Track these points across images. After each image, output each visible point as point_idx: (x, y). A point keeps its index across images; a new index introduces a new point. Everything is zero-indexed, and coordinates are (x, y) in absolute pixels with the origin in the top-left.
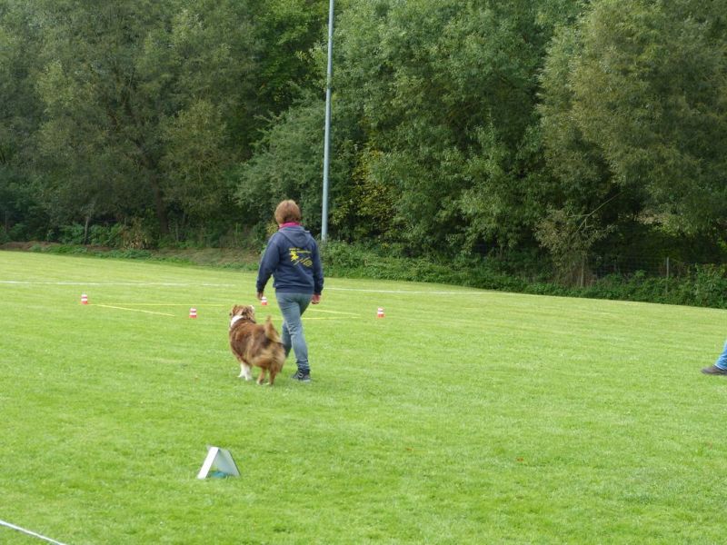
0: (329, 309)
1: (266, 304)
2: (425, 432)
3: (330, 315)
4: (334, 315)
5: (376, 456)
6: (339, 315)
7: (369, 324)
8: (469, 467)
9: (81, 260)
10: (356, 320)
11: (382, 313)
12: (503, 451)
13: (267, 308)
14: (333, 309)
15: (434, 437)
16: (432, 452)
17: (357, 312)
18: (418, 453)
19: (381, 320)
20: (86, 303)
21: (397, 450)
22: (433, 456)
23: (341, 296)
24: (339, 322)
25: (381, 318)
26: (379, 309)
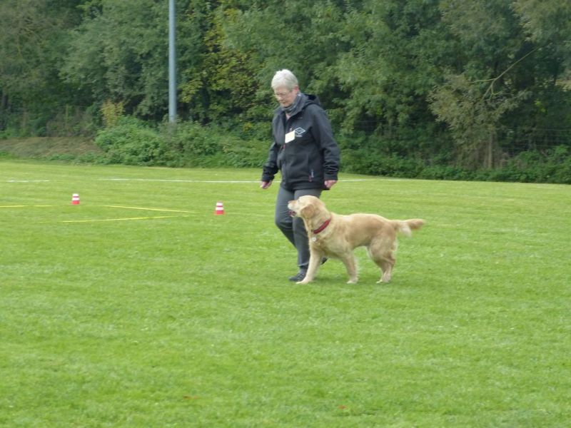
0: (156, 206)
1: (77, 202)
2: (220, 369)
3: (156, 213)
4: (162, 213)
5: (137, 409)
6: (166, 214)
7: (202, 223)
8: (266, 420)
10: (187, 219)
12: (321, 394)
13: (79, 207)
14: (163, 206)
15: (230, 376)
16: (220, 400)
17: (192, 209)
18: (198, 403)
19: (219, 217)
21: (170, 398)
22: (218, 405)
24: (164, 222)
25: (220, 215)
26: (218, 204)
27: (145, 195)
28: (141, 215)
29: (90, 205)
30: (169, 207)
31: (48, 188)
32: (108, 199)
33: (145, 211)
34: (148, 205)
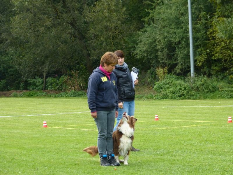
0: (197, 120)
1: (158, 119)
3: (198, 123)
4: (201, 123)
6: (204, 123)
7: (223, 127)
9: (42, 100)
10: (215, 126)
11: (231, 120)
13: (159, 122)
14: (201, 120)
17: (215, 120)
19: (231, 124)
20: (46, 126)
23: (205, 111)
24: (204, 127)
25: (231, 123)
26: (229, 117)
27: (190, 114)
28: (191, 124)
29: (164, 120)
30: (203, 120)
31: (140, 113)
32: (172, 117)
33: (192, 122)
34: (193, 119)
